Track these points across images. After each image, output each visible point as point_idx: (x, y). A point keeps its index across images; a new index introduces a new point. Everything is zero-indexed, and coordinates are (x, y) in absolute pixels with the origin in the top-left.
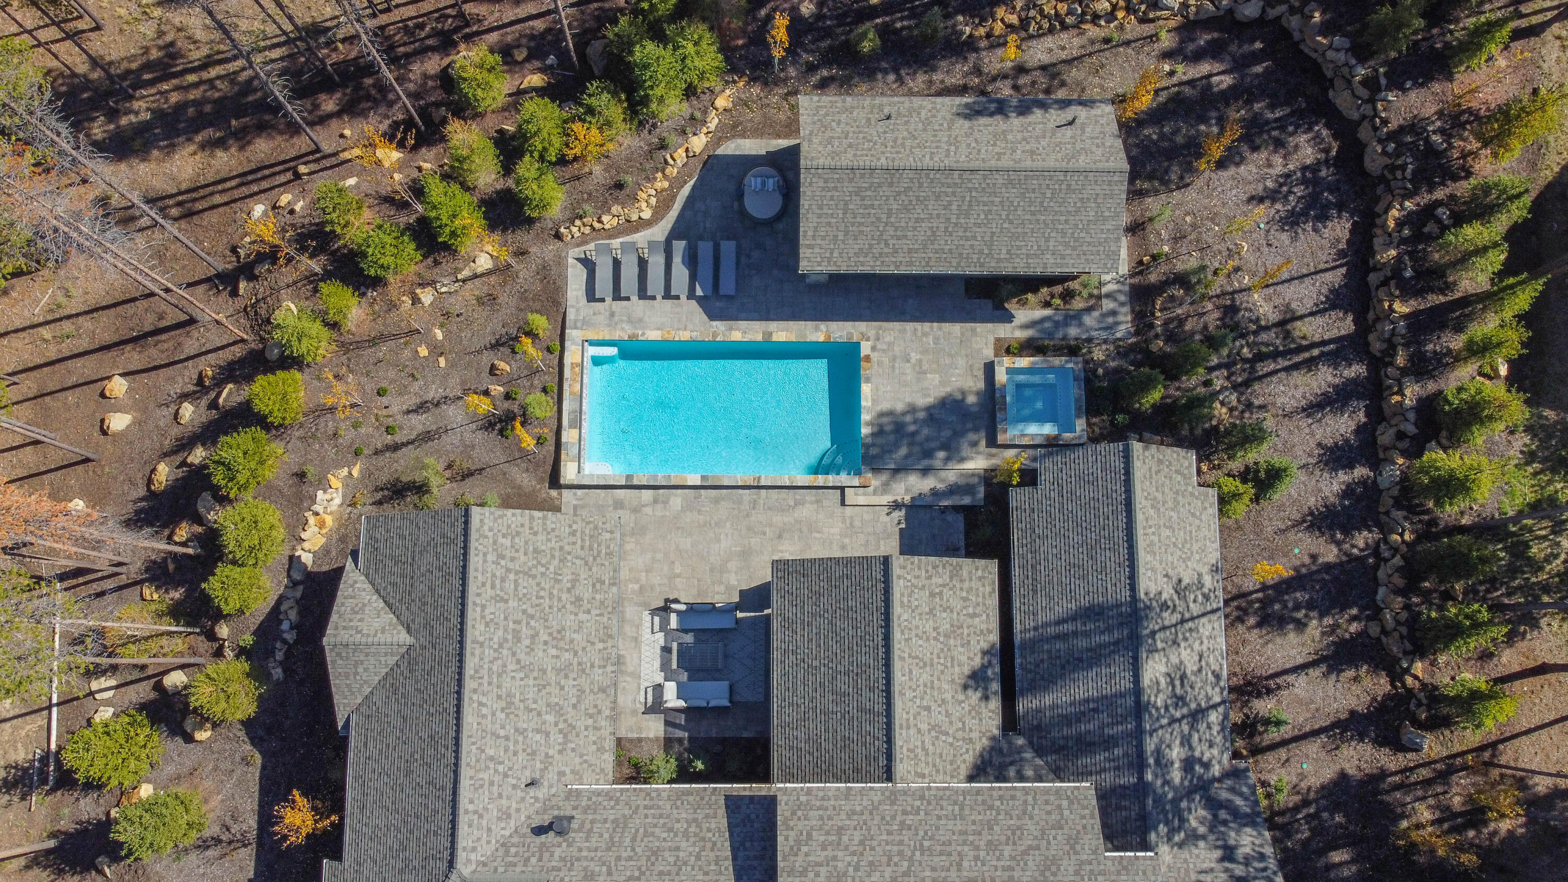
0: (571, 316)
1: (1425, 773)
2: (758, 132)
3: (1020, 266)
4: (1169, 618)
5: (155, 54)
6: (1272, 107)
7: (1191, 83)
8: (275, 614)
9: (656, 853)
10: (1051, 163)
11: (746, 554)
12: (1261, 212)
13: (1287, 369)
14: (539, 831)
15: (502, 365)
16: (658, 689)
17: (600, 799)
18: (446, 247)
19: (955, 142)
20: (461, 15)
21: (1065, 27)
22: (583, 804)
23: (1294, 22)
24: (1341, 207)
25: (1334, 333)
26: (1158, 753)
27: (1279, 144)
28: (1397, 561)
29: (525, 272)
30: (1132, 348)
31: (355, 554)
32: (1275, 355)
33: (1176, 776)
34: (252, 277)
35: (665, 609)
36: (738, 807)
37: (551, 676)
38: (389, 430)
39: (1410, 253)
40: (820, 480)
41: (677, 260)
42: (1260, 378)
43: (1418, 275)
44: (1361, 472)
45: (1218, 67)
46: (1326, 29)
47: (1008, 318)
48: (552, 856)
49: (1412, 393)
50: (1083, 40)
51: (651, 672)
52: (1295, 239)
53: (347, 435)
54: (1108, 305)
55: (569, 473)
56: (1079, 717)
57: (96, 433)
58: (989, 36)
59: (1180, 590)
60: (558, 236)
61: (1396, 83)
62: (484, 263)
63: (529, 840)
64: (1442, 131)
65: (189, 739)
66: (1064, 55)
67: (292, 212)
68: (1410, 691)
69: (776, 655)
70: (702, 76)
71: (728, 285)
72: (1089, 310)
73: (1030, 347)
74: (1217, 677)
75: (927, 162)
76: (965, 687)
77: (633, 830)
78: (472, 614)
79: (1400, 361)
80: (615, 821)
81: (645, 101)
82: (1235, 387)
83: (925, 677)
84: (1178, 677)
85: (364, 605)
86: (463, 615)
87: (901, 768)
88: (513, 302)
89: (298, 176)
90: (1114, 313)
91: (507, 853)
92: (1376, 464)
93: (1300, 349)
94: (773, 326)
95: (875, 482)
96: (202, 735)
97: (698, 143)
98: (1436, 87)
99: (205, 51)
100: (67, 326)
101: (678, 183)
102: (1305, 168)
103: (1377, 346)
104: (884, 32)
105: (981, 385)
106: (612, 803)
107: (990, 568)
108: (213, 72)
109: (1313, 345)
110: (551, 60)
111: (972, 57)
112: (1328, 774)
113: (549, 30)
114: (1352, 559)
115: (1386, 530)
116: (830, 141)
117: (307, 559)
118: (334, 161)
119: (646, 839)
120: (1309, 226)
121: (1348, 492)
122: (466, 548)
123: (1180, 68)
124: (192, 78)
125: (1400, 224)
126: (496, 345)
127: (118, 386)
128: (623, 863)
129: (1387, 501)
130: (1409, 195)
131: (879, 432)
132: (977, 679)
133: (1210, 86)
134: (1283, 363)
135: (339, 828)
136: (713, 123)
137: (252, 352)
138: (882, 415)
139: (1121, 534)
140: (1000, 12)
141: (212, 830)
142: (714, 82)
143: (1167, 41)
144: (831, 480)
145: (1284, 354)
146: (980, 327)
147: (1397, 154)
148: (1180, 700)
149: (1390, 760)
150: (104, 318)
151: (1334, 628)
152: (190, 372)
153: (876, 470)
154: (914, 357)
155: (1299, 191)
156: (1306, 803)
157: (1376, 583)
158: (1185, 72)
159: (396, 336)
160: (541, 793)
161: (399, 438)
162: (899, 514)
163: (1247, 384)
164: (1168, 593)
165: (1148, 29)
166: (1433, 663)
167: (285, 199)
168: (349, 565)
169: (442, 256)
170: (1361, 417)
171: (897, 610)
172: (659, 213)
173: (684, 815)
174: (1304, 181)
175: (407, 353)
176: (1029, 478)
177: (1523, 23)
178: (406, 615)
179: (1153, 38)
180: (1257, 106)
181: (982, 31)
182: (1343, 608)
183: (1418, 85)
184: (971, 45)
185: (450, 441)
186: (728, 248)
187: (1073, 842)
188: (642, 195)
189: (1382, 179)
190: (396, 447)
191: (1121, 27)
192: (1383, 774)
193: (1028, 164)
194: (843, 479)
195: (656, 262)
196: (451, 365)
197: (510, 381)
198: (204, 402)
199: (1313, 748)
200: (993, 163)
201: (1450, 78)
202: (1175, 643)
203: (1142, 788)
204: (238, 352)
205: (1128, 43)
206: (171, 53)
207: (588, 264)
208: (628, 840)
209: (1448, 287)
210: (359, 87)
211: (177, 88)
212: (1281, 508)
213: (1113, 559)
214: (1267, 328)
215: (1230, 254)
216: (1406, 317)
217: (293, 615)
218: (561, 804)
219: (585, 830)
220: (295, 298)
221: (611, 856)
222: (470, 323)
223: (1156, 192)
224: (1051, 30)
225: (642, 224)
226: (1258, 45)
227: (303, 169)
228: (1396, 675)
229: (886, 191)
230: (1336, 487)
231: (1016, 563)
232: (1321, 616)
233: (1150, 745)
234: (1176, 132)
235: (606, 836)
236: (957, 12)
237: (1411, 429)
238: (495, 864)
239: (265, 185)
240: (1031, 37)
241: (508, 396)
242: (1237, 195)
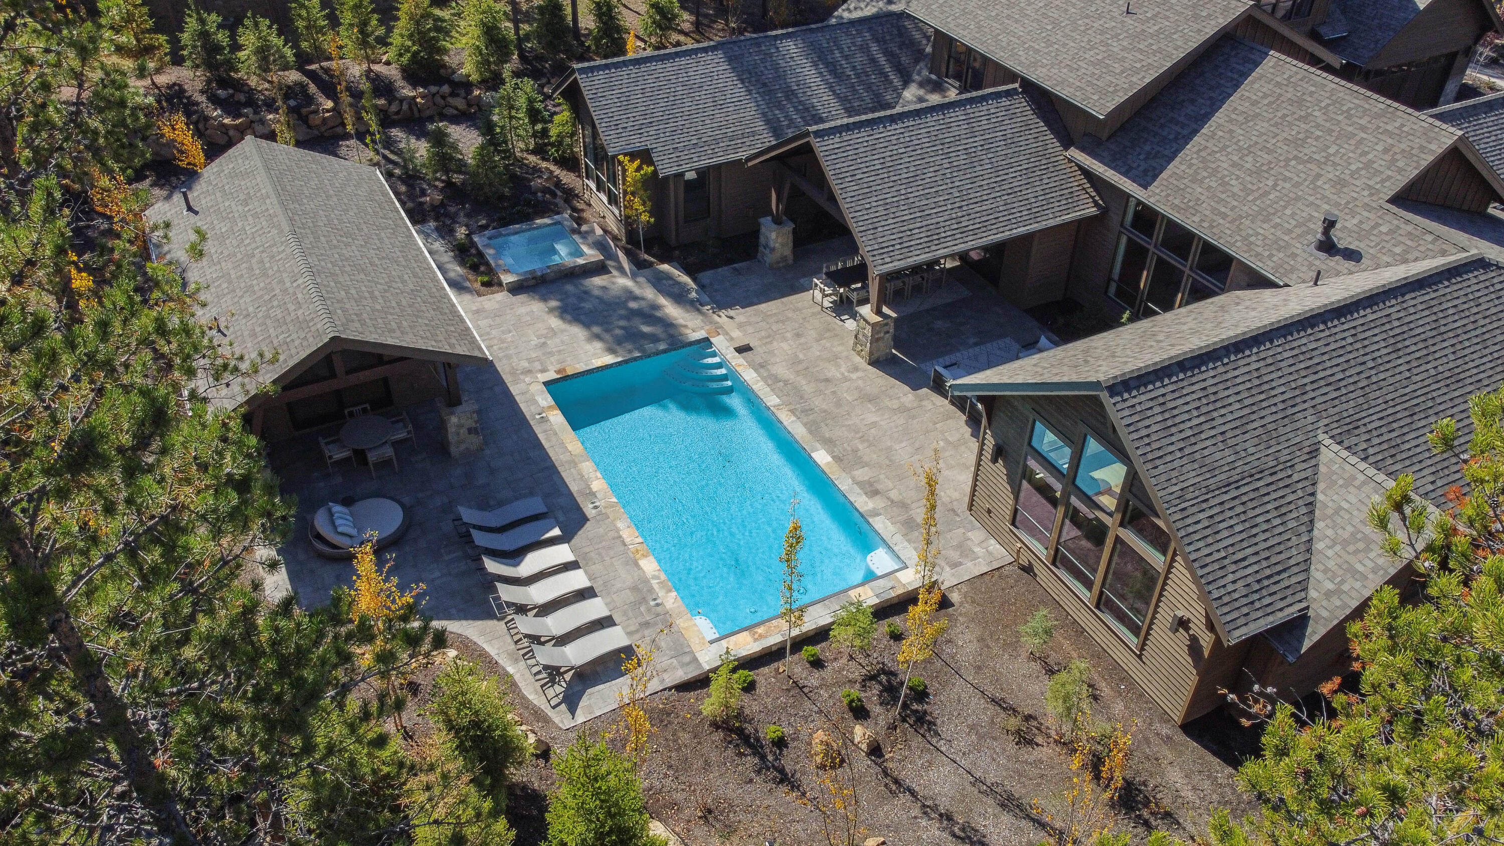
9: (1257, 172)
14: (1351, 255)
15: (818, 747)
17: (1259, 250)
22: (1281, 255)
36: (1146, 171)
48: (1361, 222)
63: (1371, 251)
77: (1258, 202)
80: (1266, 220)
85: (1345, 543)
91: (1406, 252)
106: (1252, 239)
119: (1254, 188)
128: (1296, 179)
173: (1199, 190)
185: (991, 766)
197: (836, 725)
207: (574, 692)
208: (1271, 197)
218: (1304, 269)
219: (1304, 229)
221: (1302, 191)
235: (1288, 212)
238: (1430, 246)
241: (862, 716)
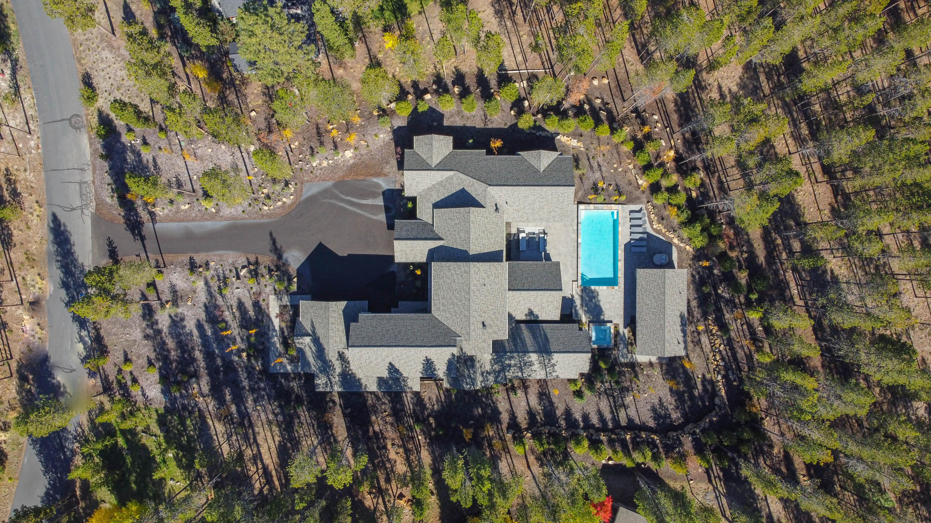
0: (625, 206)
1: (501, 434)
2: (679, 258)
3: (638, 328)
4: (547, 361)
5: (703, 84)
6: (688, 407)
7: (696, 384)
8: (544, 130)
9: (491, 233)
10: (666, 336)
11: (559, 255)
12: (656, 401)
13: (610, 406)
14: (496, 205)
15: (611, 187)
16: (524, 232)
17: (502, 219)
18: (644, 172)
19: (673, 311)
20: (715, 172)
21: (712, 347)
22: (502, 215)
23: (714, 413)
24: (658, 424)
25: (621, 420)
26: (513, 357)
27: (677, 408)
28: (557, 431)
29: (638, 193)
30: (616, 362)
31: (561, 154)
32: (614, 402)
33: (507, 362)
34: (636, 117)
35: (545, 233)
36: (501, 253)
37: (532, 207)
38: (593, 157)
39: (643, 441)
40: (580, 275)
41: (641, 235)
42: (608, 397)
43: (638, 442)
44: (582, 424)
45: (700, 391)
46: (711, 422)
47: (625, 327)
49: (603, 438)
50: (708, 350)
51: (528, 230)
52: (648, 410)
53: (592, 147)
54: (629, 356)
55: (581, 207)
56: (521, 339)
57: (592, 76)
58: (709, 325)
59: (554, 365)
60: (648, 202)
61: (694, 440)
62: (640, 182)
63: (494, 203)
64: (679, 451)
65: (511, 109)
66: (704, 346)
67: (655, 127)
68: (522, 433)
69: (536, 262)
70: (694, 242)
71: (634, 249)
72: (628, 350)
73: (617, 333)
74: (529, 376)
75: (667, 303)
76: (529, 309)
77: (496, 228)
78: (549, 188)
79: (613, 436)
80: (498, 223)
81: (686, 227)
82: (605, 390)
83: (532, 299)
84: (531, 364)
85: (548, 159)
86: (548, 185)
87: (511, 292)
88: (629, 190)
89: (666, 128)
90: (627, 357)
92: (584, 429)
93: (616, 410)
94: (623, 262)
95: (579, 290)
96: (512, 112)
97: (676, 241)
98: (693, 451)
99: (704, 98)
100: (623, 65)
101: (664, 235)
102: (670, 414)
103: (617, 431)
104: (709, 294)
105: (606, 319)
106: (502, 222)
107: (557, 318)
108: (698, 101)
109: (618, 414)
110: (701, 198)
111: (702, 319)
112: (501, 409)
113: (710, 197)
114: (557, 419)
115: (566, 430)
116: (673, 277)
117: (558, 137)
118: (670, 137)
119: (494, 231)
120: (652, 415)
121: (576, 421)
122: (565, 186)
123: (699, 380)
124: (696, 95)
125: (653, 439)
126: (617, 185)
127: (606, 81)
128: (489, 226)
129: (574, 430)
130: (661, 442)
131: (592, 292)
132: (531, 313)
133: (695, 389)
134: (612, 404)
135: (494, 154)
136: (682, 245)
137: (615, 118)
138: (597, 293)
139: (567, 350)
140: (716, 328)
141: (489, 118)
142: (693, 245)
143: (708, 376)
144: (579, 278)
145: (615, 406)
146: (622, 319)
147: (673, 439)
148: (525, 364)
149: (504, 426)
150: (625, 75)
151: (539, 413)
152: (610, 100)
153: (582, 290)
154: (614, 301)
155: (663, 413)
156: (493, 403)
157: (551, 426)
158: (699, 381)
159: (619, 159)
160: (505, 205)
161: (591, 160)
162: (570, 297)
163: (606, 394)
164: (553, 362)
165: (712, 371)
166: (530, 439)
167: (659, 125)
168: (559, 153)
169: (642, 171)
170: (597, 426)
171: (549, 292)
172: (655, 230)
173: (499, 240)
174: (666, 414)
175: (615, 161)
176: (581, 329)
177: (713, 478)
178: (547, 170)
179: (709, 372)
180: (689, 402)
181: (710, 322)
182: (544, 416)
183: (693, 446)
184: (706, 319)
185: (591, 174)
186: (645, 249)
187: (495, 332)
188: (660, 225)
189: (666, 436)
190: (588, 159)
191: (712, 363)
192: (501, 424)
193: (666, 330)
194: (580, 282)
195: (640, 230)
196: (611, 173)
197: (607, 189)
198: (601, 106)
199: (507, 406)
200: (666, 320)
201: (695, 454)
202: (540, 363)
203: (505, 352)
204: (615, 114)
205: (707, 365)
206: (704, 88)
207: (640, 211)
208: (494, 227)
209: (634, 450)
210: (693, 143)
211: (693, 90)
212: (572, 401)
213: (561, 348)
214: (622, 400)
215: (644, 391)
216: (626, 438)
217: (544, 134)
218: (501, 210)
220: (630, 131)
221: (491, 223)
222: (623, 178)
223: (662, 371)
224: (711, 343)
225: (652, 225)
226: (707, 404)
227: (668, 129)
228: (527, 430)
229: (659, 292)
230: (577, 417)
231: (559, 325)
232: (542, 410)
233: (515, 355)
234: (681, 378)
235: (495, 221)
236: (716, 315)
237: (594, 437)
239: (664, 118)
240: (709, 337)
241: (603, 189)
242: (661, 394)
